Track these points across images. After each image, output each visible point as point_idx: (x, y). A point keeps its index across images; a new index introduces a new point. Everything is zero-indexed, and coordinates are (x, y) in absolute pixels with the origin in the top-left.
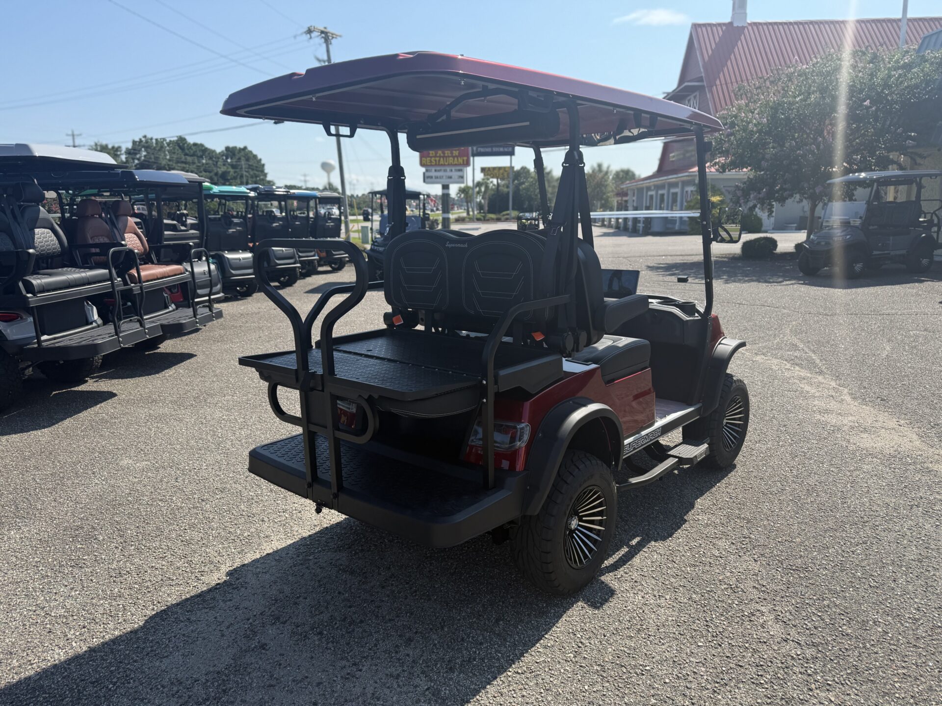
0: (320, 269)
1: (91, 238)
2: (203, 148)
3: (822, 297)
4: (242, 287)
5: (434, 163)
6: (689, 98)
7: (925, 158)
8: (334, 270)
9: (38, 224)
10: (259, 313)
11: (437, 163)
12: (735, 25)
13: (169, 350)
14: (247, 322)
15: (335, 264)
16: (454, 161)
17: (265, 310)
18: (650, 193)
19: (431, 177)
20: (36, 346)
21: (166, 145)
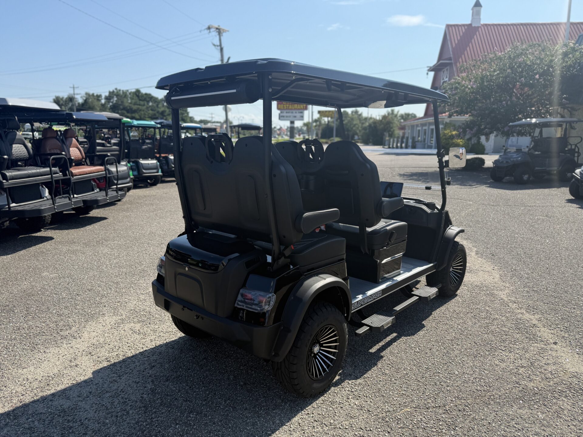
1: (49, 150)
2: (151, 97)
4: (151, 180)
5: (285, 108)
6: (443, 70)
9: (15, 142)
10: (155, 195)
11: (288, 108)
12: (473, 25)
13: (95, 215)
14: (146, 200)
16: (298, 107)
17: (160, 194)
18: (418, 128)
19: (283, 117)
20: (8, 209)
21: (128, 94)
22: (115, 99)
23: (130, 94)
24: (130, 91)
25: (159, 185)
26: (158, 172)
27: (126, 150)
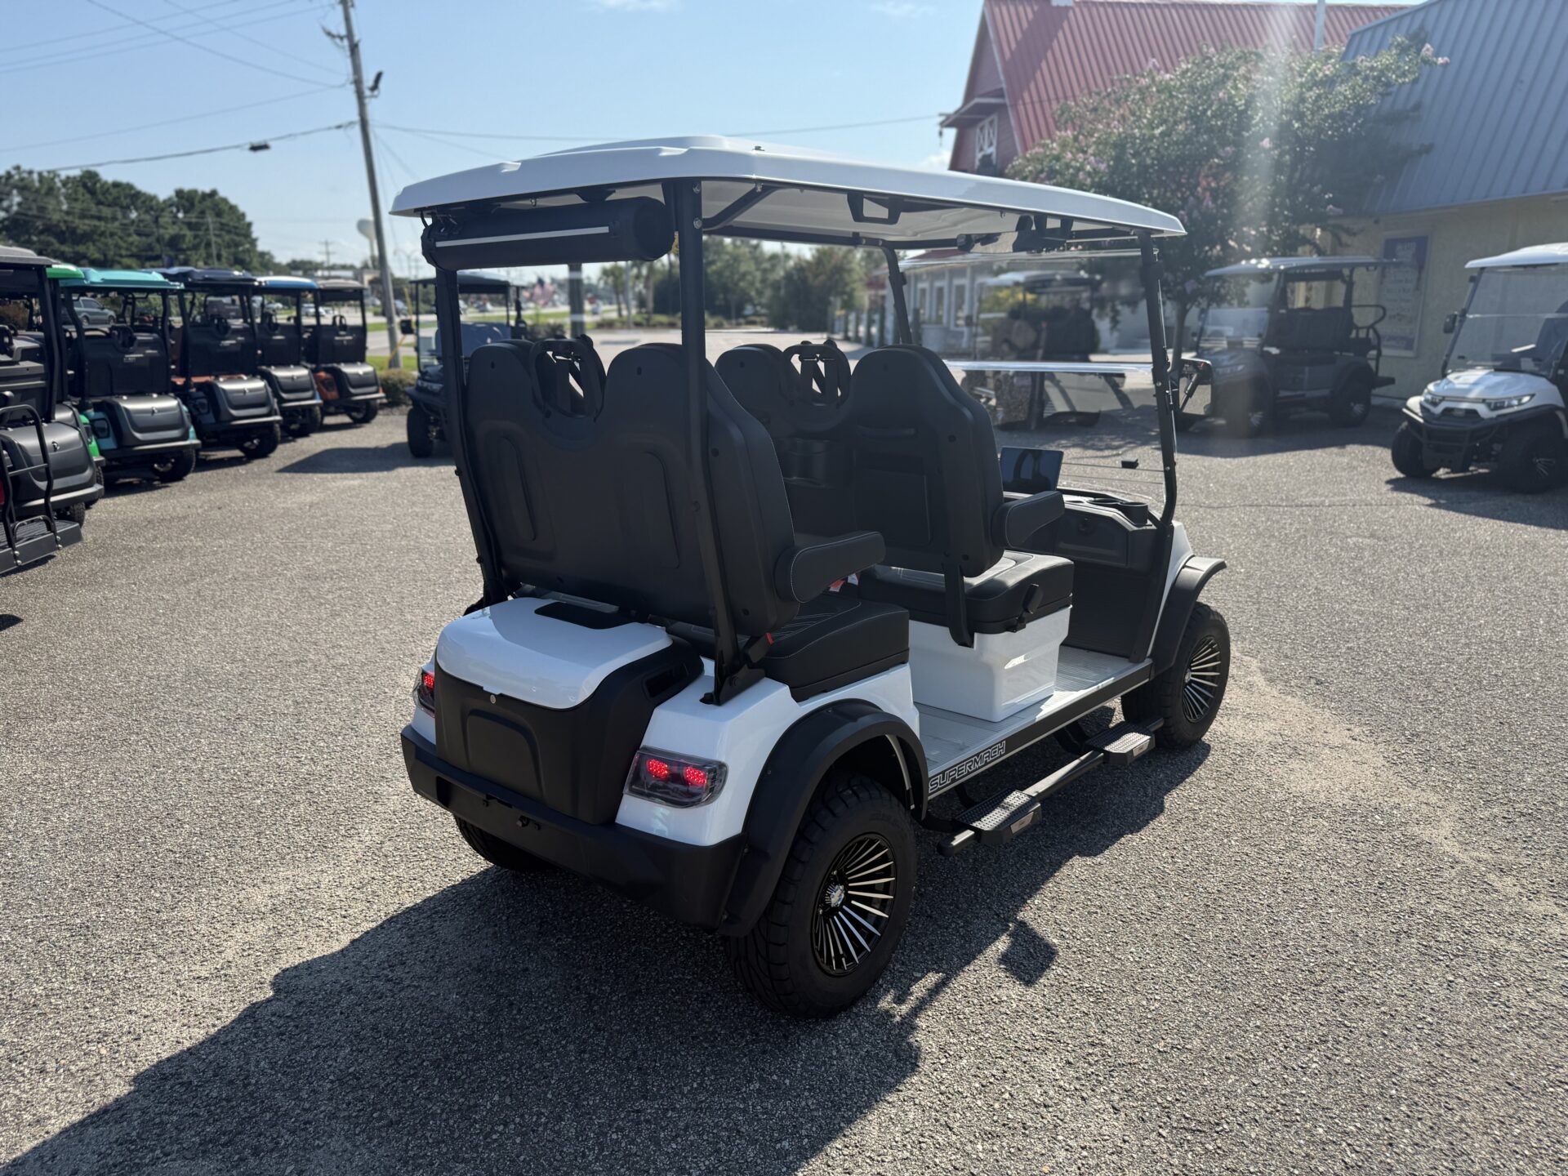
0: (329, 420)
2: (133, 192)
3: (1202, 472)
6: (981, 124)
7: (1354, 234)
8: (357, 423)
10: (185, 518)
12: (1054, 4)
14: (156, 537)
15: (358, 410)
17: (200, 511)
21: (59, 184)
22: (17, 199)
23: (65, 184)
24: (63, 175)
25: (192, 478)
26: (185, 437)
27: (71, 369)
